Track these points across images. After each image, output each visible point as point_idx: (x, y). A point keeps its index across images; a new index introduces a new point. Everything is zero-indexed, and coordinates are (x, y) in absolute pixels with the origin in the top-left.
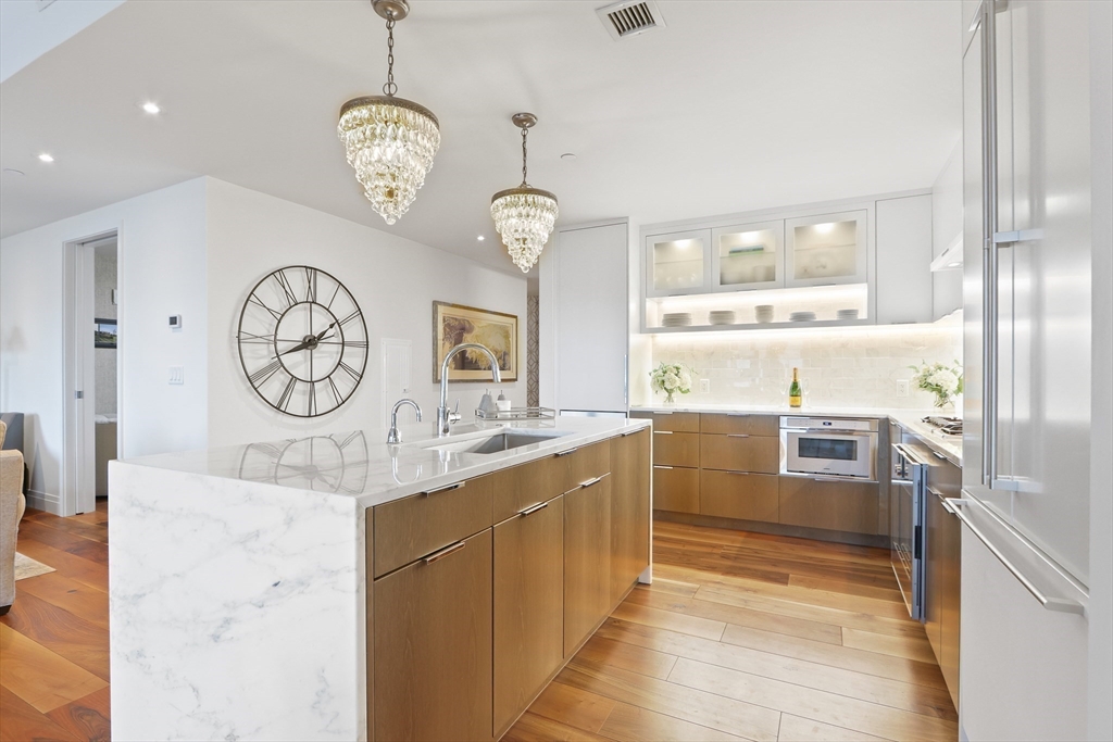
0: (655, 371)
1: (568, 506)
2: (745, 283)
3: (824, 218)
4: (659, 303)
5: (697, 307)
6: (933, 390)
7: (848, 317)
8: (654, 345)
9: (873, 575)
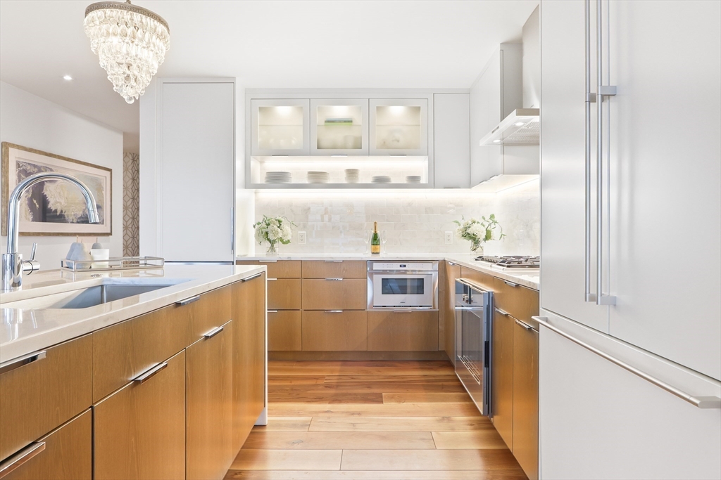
0: (259, 224)
1: (190, 360)
2: (336, 150)
3: (397, 101)
4: (261, 162)
5: (297, 167)
6: (471, 238)
7: (414, 181)
8: (257, 200)
9: (440, 383)
